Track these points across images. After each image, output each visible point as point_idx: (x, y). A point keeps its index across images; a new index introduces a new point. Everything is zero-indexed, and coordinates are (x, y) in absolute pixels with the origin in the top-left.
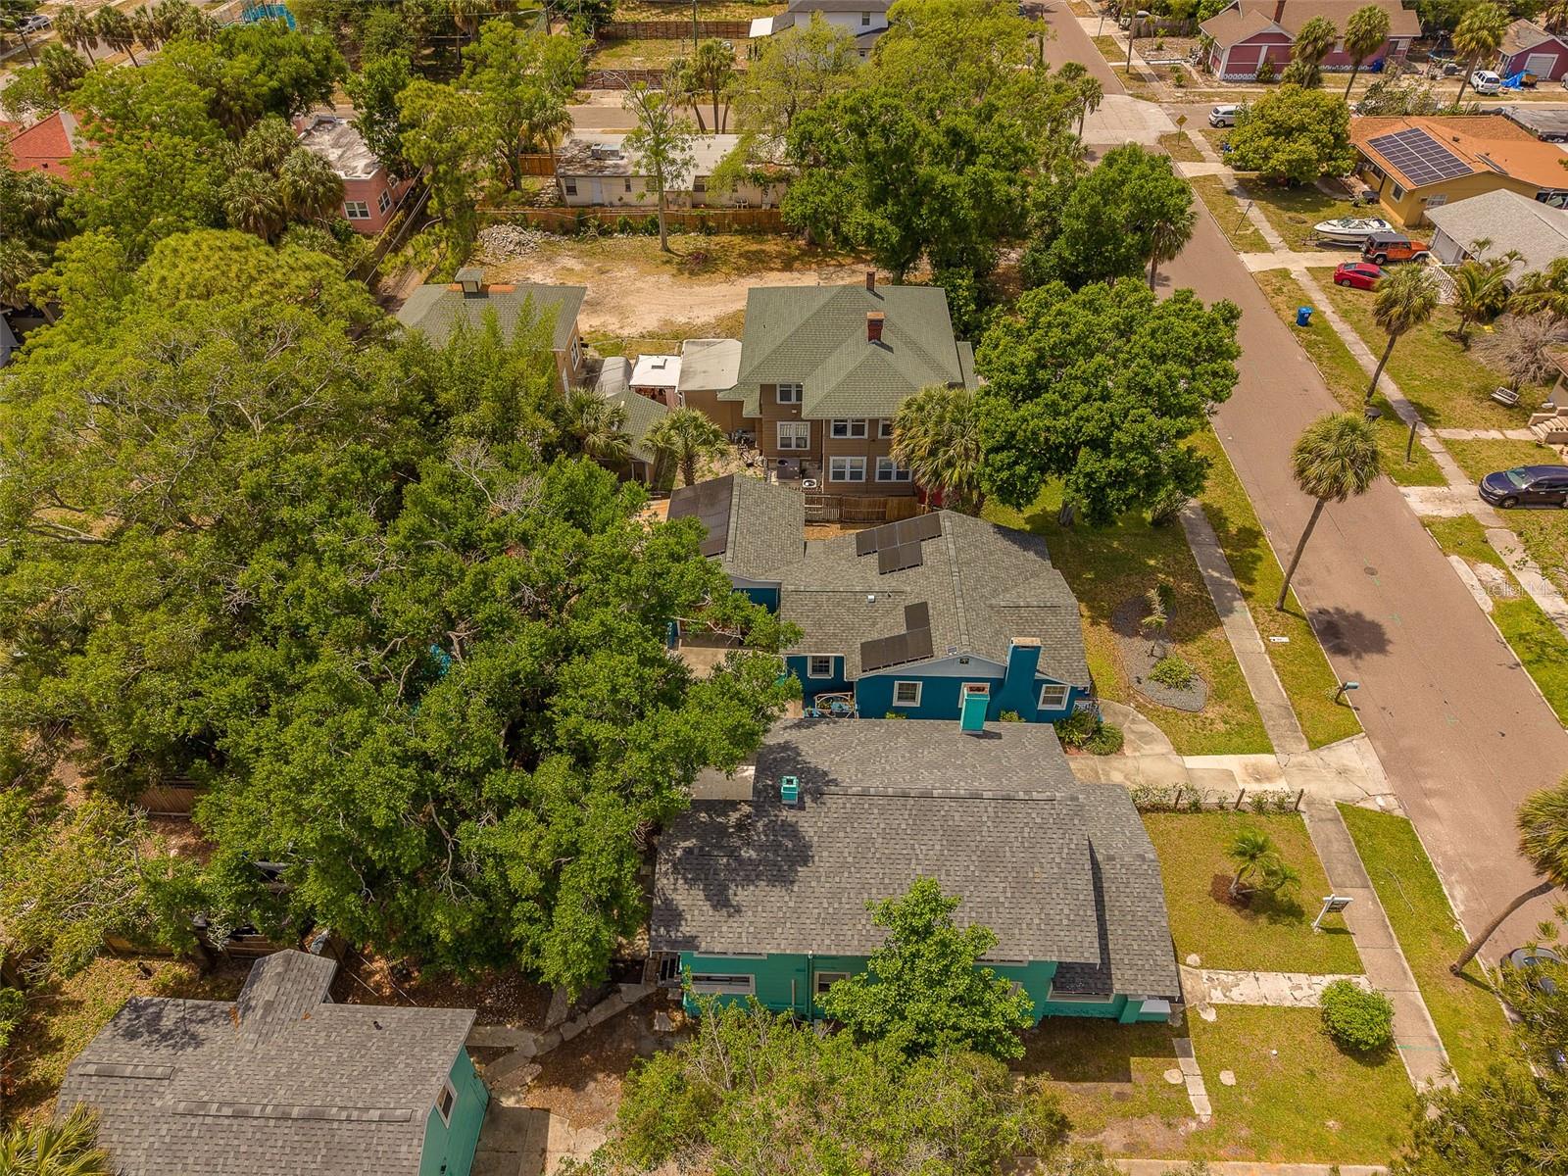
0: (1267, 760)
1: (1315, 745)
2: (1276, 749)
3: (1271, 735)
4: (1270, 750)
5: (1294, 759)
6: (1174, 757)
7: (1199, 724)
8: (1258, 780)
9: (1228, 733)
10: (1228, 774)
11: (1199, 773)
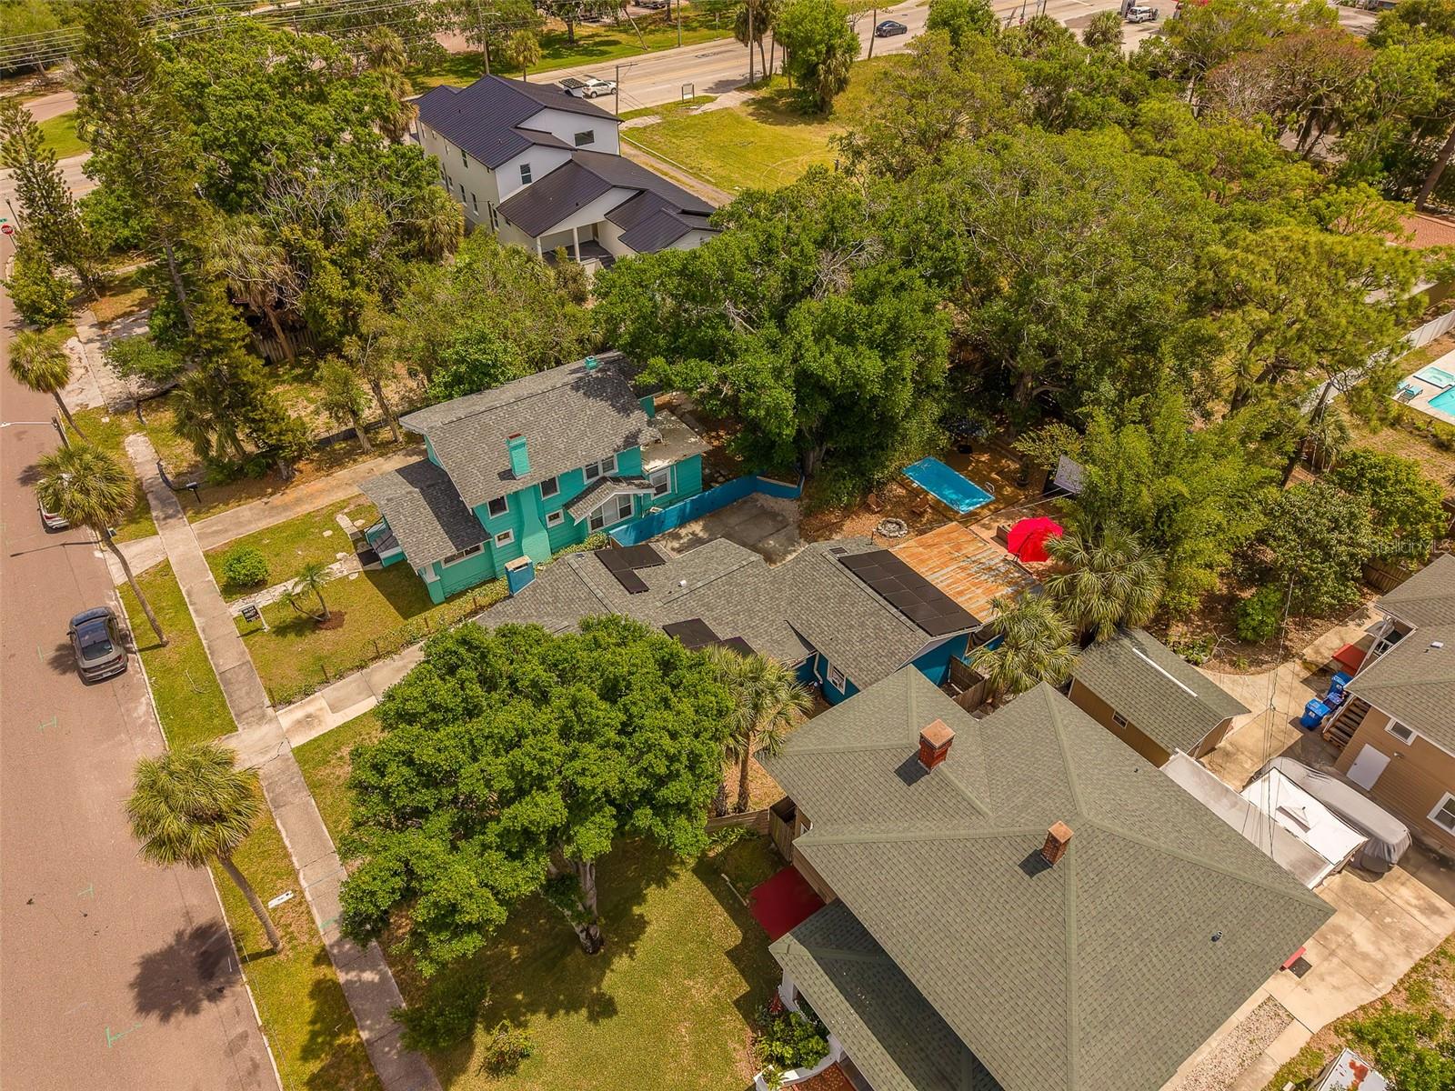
2: (291, 755)
3: (294, 768)
4: (299, 749)
8: (309, 716)
9: (337, 748)
10: (335, 709)
11: (362, 696)
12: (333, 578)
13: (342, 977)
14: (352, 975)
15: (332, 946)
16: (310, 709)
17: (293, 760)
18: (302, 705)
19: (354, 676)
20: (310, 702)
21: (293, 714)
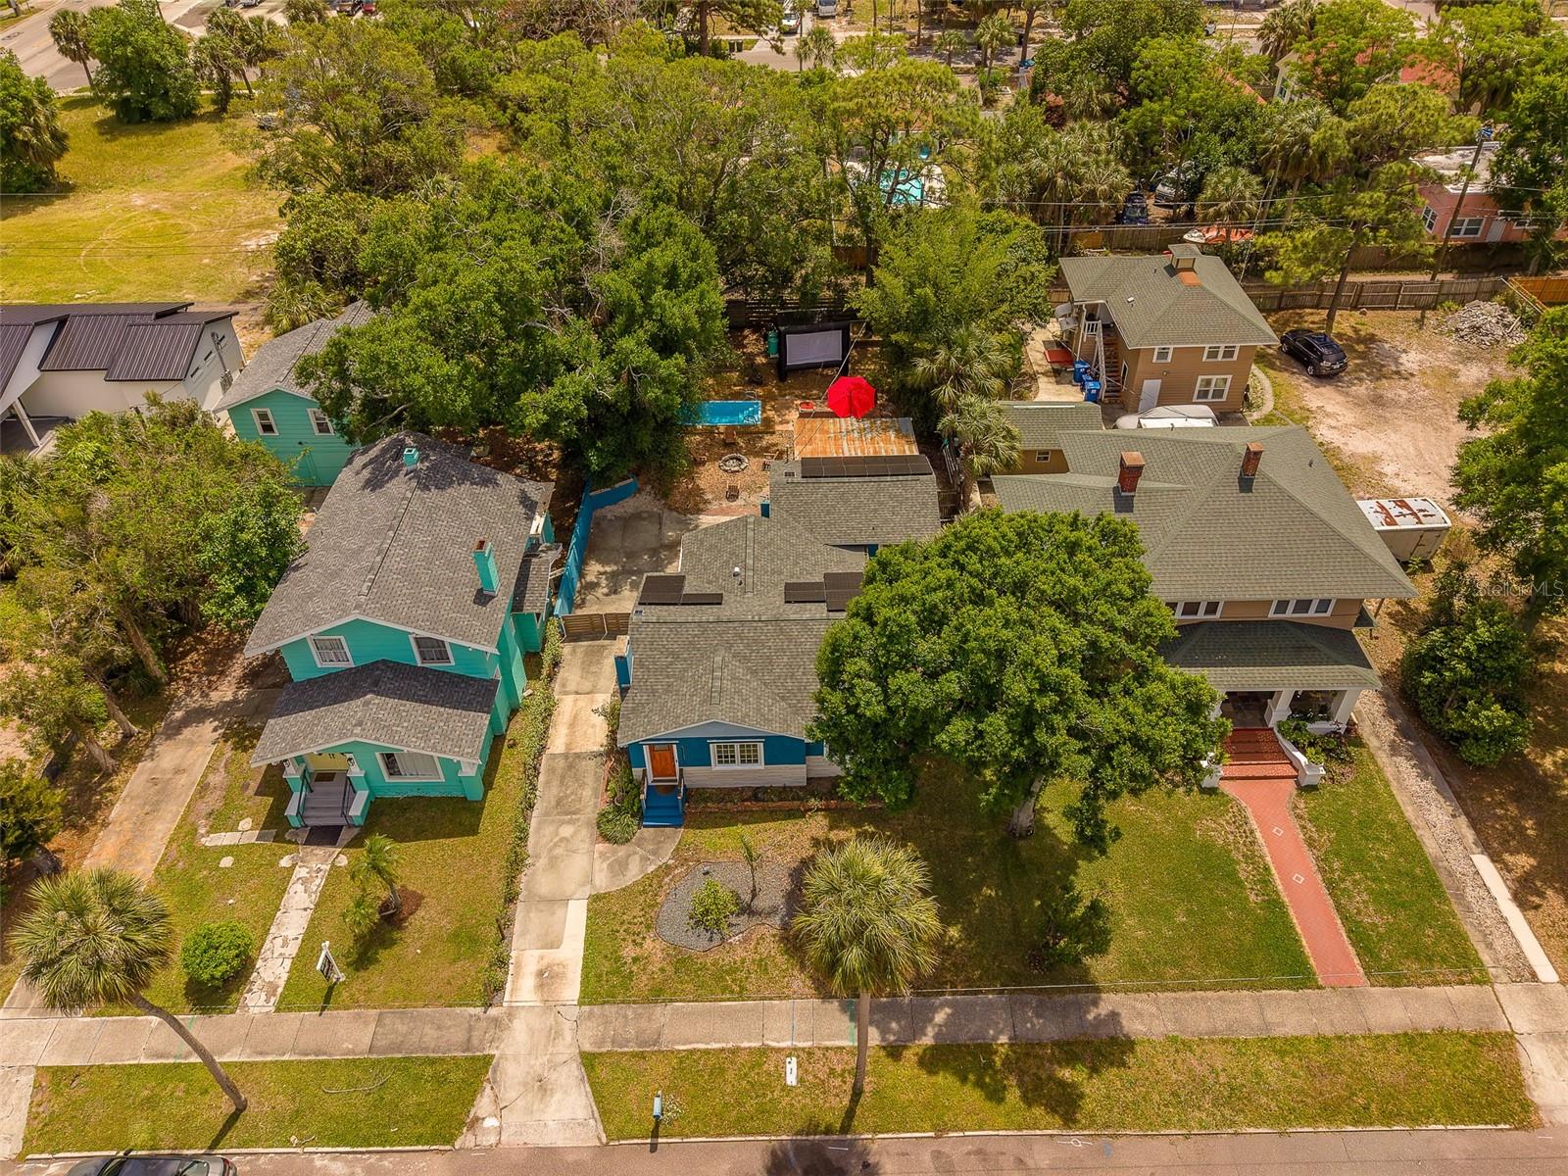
0: (572, 990)
1: (589, 1061)
2: (586, 1008)
3: (610, 1010)
4: (584, 998)
5: (567, 1027)
6: (588, 891)
7: (636, 929)
8: (540, 973)
9: (618, 959)
10: (553, 944)
11: (559, 913)
12: (318, 882)
13: (928, 1040)
14: (930, 1031)
15: (883, 1039)
16: (530, 968)
17: (596, 1009)
18: (516, 975)
19: (520, 911)
20: (518, 966)
21: (522, 989)
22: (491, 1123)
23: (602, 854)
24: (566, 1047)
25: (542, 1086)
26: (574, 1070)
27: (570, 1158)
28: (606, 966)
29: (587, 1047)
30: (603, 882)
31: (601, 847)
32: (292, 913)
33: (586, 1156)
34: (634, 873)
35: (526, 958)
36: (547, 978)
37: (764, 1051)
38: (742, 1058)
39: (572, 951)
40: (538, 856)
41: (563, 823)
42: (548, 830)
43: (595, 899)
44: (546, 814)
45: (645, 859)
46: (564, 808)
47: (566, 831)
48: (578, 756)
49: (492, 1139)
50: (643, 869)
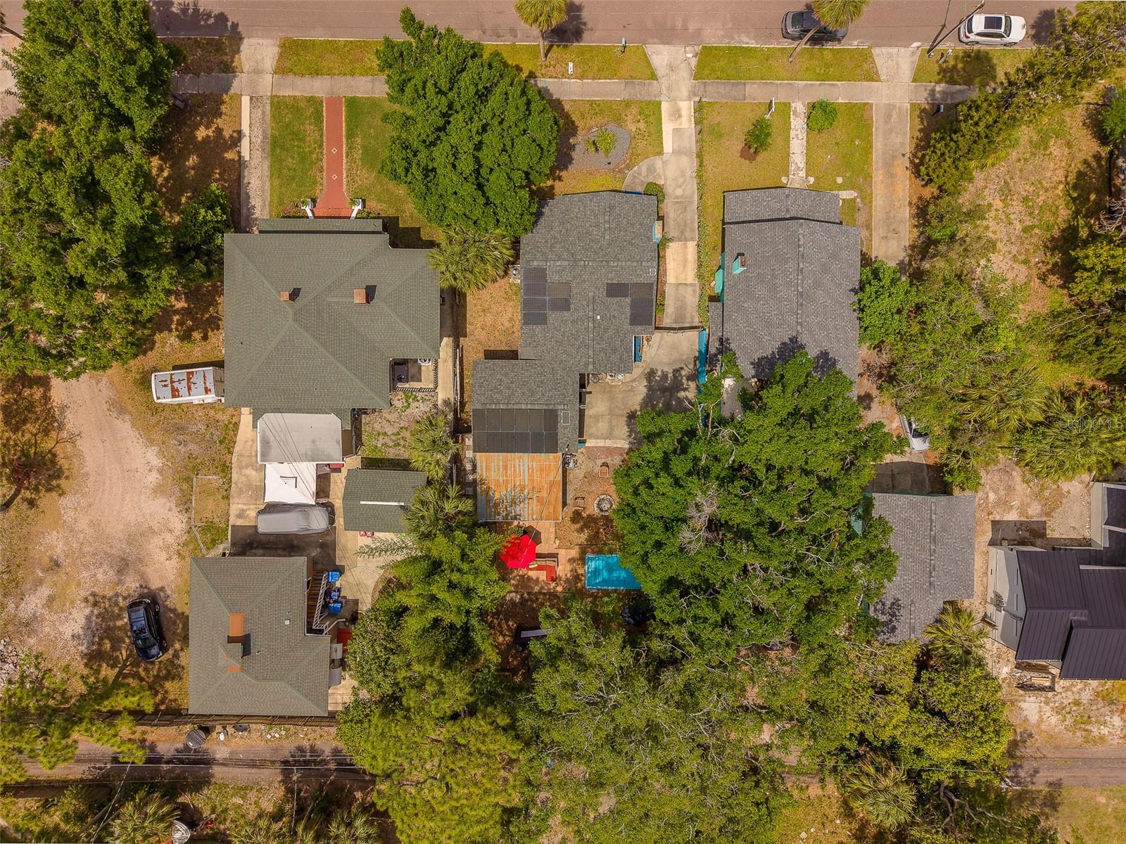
0: (665, 106)
1: (653, 76)
2: (658, 99)
3: (647, 98)
4: (659, 104)
5: (664, 91)
6: (665, 157)
7: (641, 137)
8: (680, 116)
9: (646, 122)
10: (676, 131)
11: (676, 147)
12: (792, 168)
15: (536, 81)
16: (684, 119)
17: (653, 99)
18: (690, 116)
19: (694, 149)
20: (690, 121)
21: (687, 108)
22: (690, 55)
23: (660, 177)
24: (664, 83)
25: (672, 68)
26: (660, 73)
27: (656, 40)
28: (651, 119)
29: (655, 82)
30: (658, 163)
31: (660, 182)
32: (799, 152)
33: (650, 41)
34: (643, 166)
35: (687, 123)
36: (677, 114)
37: (582, 78)
38: (591, 75)
39: (667, 127)
40: (691, 177)
41: (681, 197)
42: (688, 192)
43: (661, 153)
44: (691, 202)
45: (640, 174)
46: (683, 204)
47: (679, 192)
48: (680, 240)
49: (687, 49)
50: (639, 168)
